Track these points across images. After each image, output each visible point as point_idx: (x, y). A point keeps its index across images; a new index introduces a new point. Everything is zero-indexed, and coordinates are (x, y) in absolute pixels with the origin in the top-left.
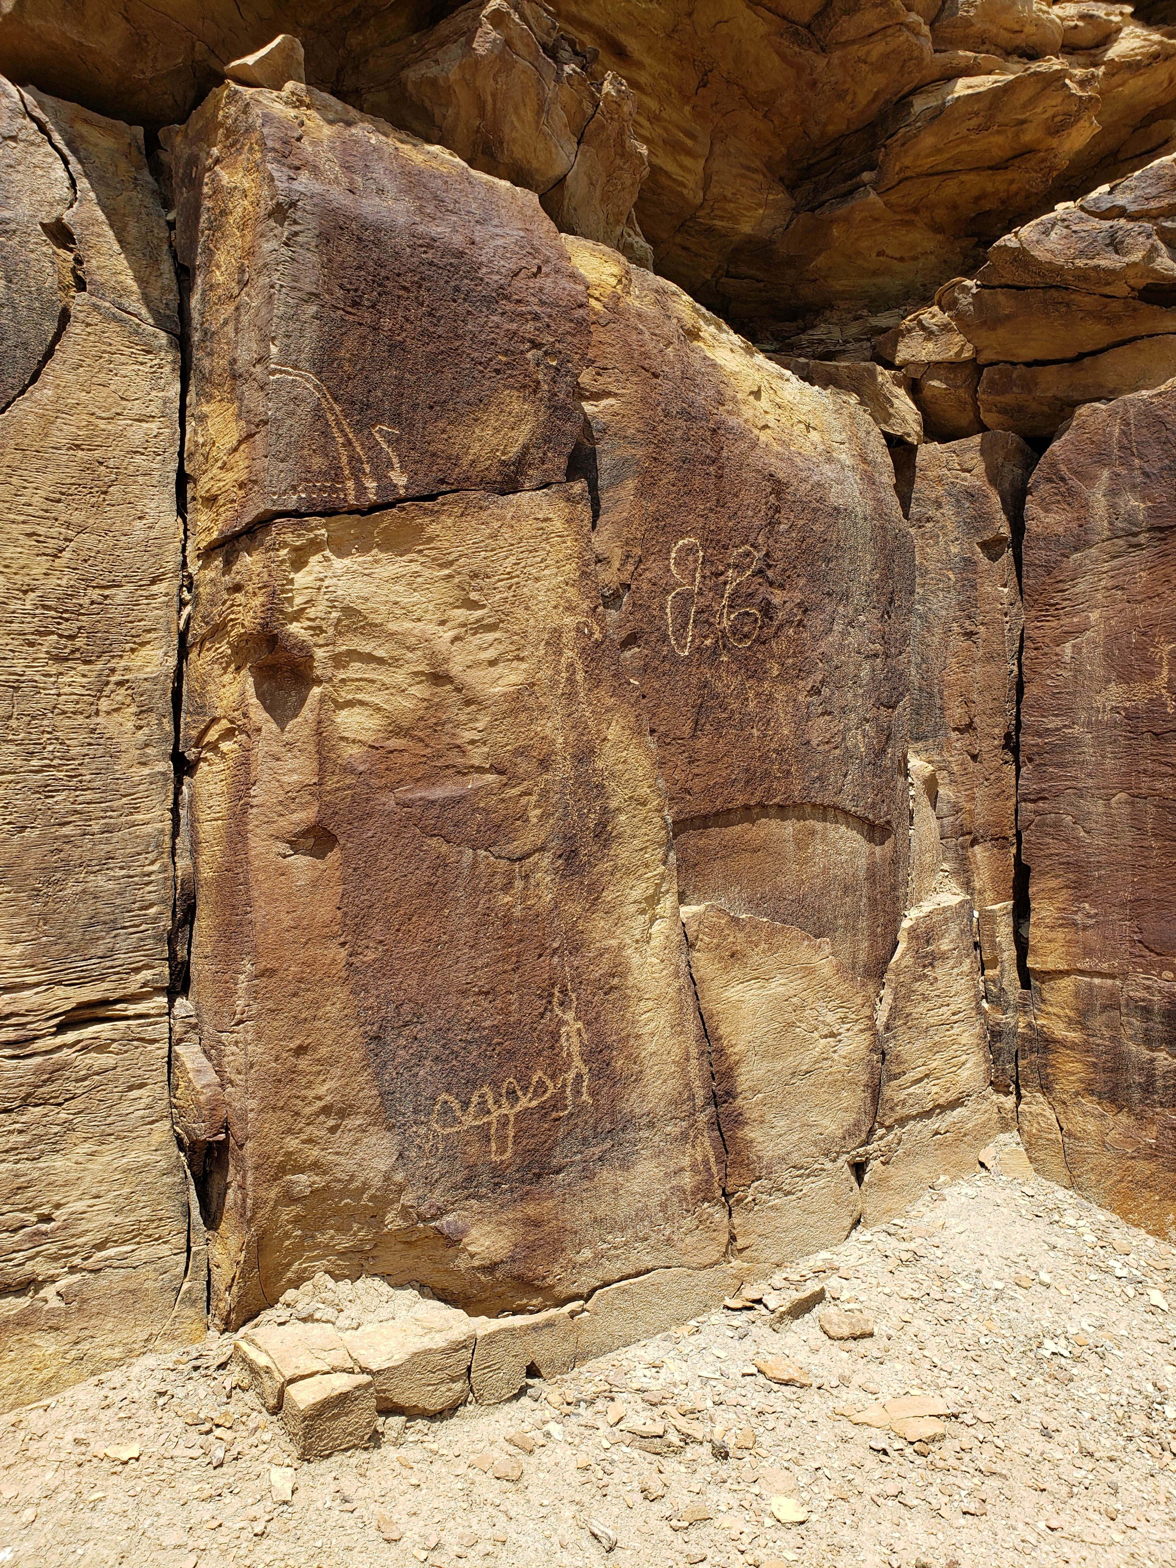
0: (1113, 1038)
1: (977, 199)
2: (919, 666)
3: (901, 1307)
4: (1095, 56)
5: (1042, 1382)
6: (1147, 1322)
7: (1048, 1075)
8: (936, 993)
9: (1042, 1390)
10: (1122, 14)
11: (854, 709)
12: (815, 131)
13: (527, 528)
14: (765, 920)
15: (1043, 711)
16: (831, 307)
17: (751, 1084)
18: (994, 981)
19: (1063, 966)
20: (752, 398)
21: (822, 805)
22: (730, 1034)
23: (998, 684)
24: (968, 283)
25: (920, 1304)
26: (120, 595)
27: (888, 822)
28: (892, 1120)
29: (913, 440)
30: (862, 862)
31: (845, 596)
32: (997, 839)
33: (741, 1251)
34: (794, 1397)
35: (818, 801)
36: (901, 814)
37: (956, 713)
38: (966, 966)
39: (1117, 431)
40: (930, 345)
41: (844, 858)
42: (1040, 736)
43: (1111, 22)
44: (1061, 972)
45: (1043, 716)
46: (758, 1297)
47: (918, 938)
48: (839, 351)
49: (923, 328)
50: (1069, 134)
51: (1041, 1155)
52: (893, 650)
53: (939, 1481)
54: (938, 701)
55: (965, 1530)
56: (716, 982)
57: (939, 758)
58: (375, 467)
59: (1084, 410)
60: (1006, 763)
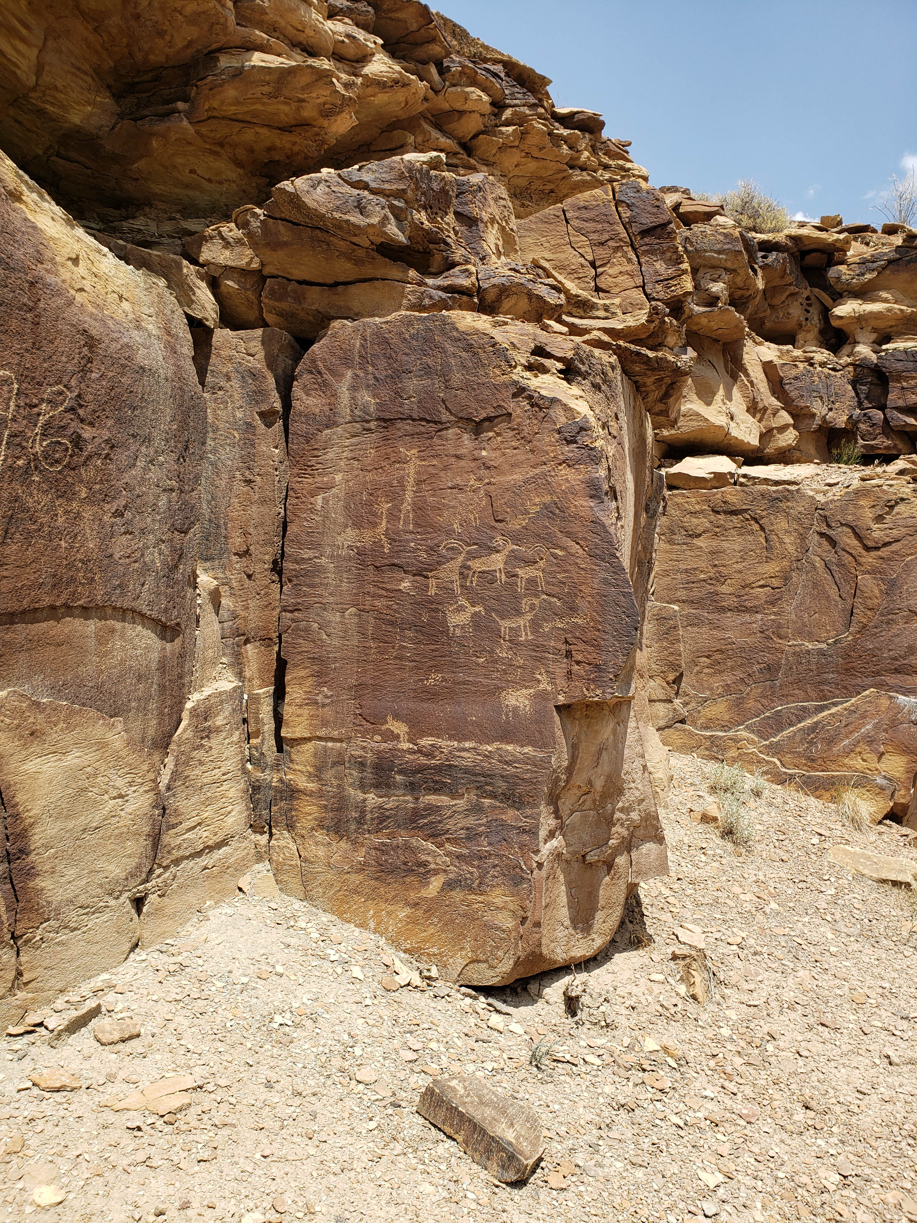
0: (339, 786)
1: (269, 149)
2: (209, 502)
3: (166, 1009)
4: (356, 68)
5: (270, 1048)
6: (348, 990)
7: (292, 816)
8: (210, 759)
9: (269, 1053)
10: (375, 43)
11: (152, 531)
12: (139, 56)
14: (65, 703)
15: (301, 545)
16: (151, 205)
17: (44, 841)
18: (256, 748)
19: (307, 735)
20: (69, 263)
21: (121, 608)
22: (27, 800)
23: (269, 522)
24: (258, 211)
25: (182, 1004)
27: (178, 624)
28: (168, 861)
29: (210, 324)
30: (155, 656)
31: (147, 440)
32: (264, 640)
33: (26, 984)
34: (64, 1100)
35: (119, 605)
36: (189, 618)
37: (237, 542)
38: (236, 737)
39: (358, 344)
40: (227, 253)
41: (139, 652)
42: (298, 563)
43: (367, 46)
44: (305, 739)
45: (301, 549)
46: (40, 1021)
47: (198, 716)
48: (155, 242)
49: (223, 238)
50: (336, 121)
51: (285, 878)
52: (186, 487)
53: (181, 1141)
54: (223, 531)
55: (199, 1175)
56: (15, 757)
57: (222, 576)
59: (336, 324)
60: (273, 582)
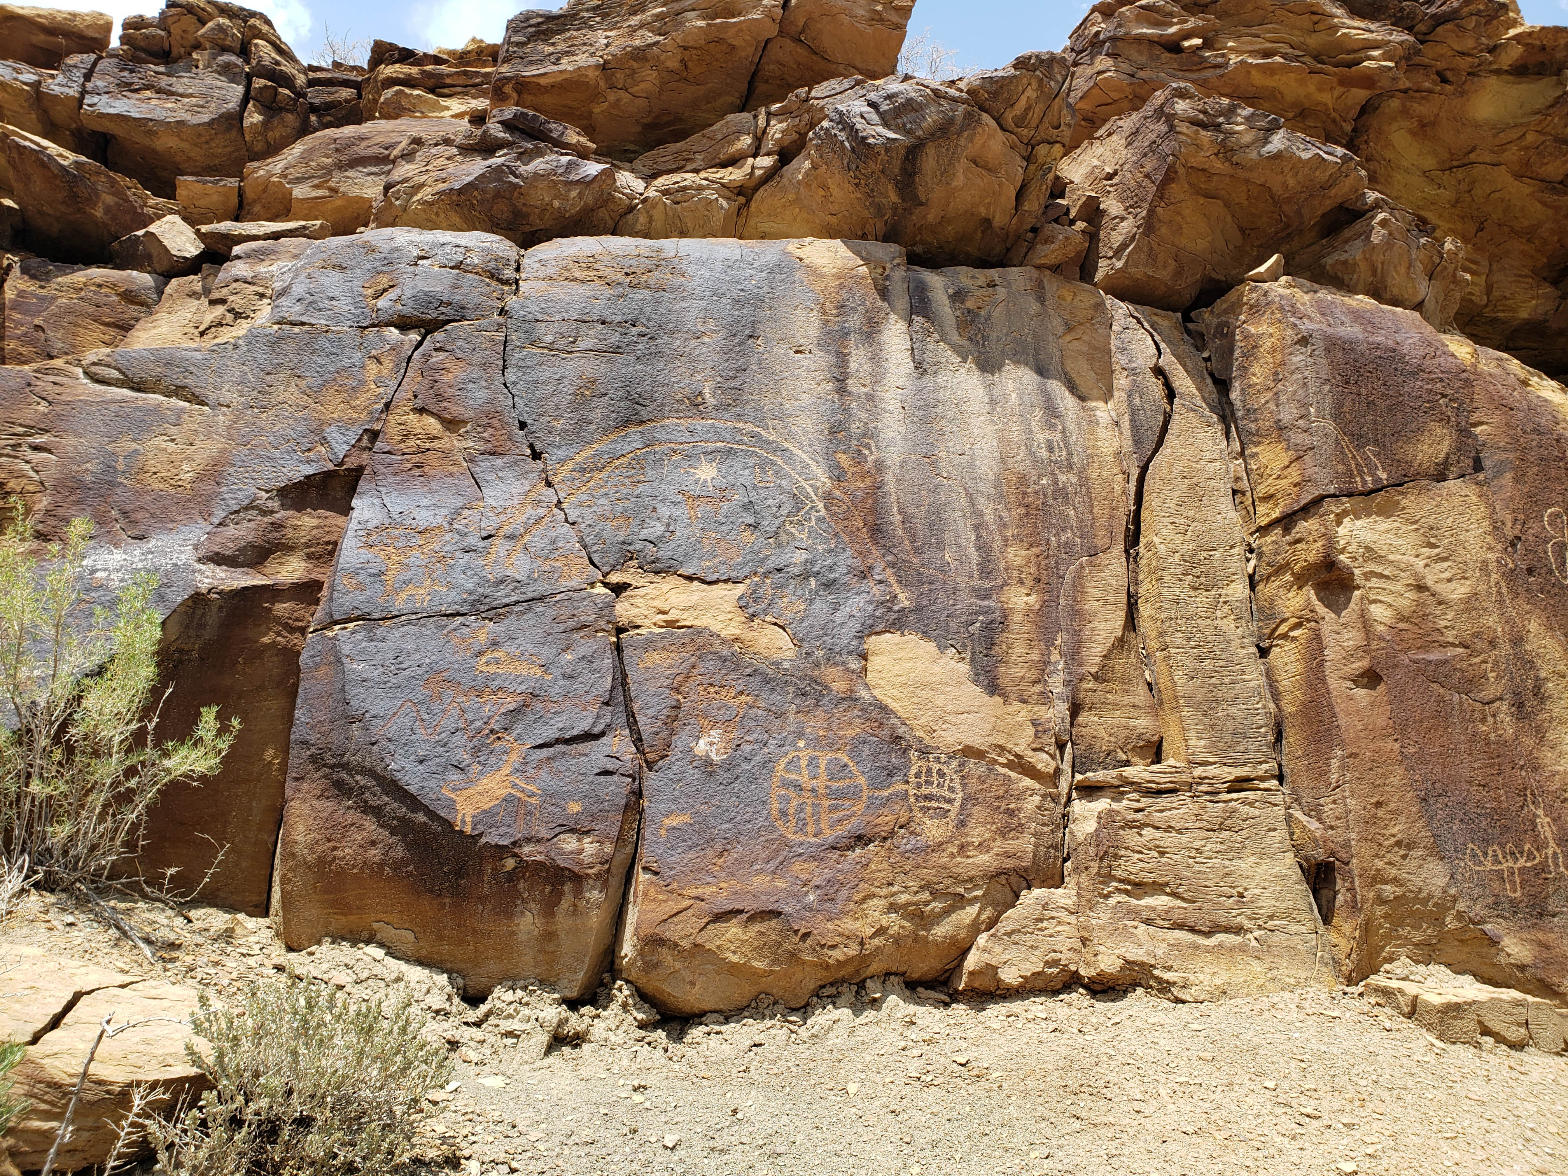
13: (1456, 500)
26: (1217, 554)
58: (1370, 470)
